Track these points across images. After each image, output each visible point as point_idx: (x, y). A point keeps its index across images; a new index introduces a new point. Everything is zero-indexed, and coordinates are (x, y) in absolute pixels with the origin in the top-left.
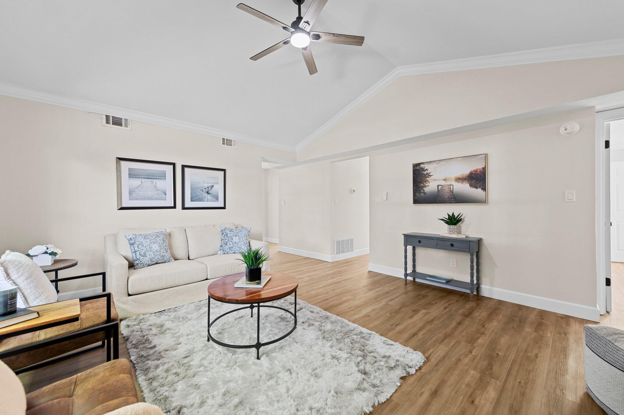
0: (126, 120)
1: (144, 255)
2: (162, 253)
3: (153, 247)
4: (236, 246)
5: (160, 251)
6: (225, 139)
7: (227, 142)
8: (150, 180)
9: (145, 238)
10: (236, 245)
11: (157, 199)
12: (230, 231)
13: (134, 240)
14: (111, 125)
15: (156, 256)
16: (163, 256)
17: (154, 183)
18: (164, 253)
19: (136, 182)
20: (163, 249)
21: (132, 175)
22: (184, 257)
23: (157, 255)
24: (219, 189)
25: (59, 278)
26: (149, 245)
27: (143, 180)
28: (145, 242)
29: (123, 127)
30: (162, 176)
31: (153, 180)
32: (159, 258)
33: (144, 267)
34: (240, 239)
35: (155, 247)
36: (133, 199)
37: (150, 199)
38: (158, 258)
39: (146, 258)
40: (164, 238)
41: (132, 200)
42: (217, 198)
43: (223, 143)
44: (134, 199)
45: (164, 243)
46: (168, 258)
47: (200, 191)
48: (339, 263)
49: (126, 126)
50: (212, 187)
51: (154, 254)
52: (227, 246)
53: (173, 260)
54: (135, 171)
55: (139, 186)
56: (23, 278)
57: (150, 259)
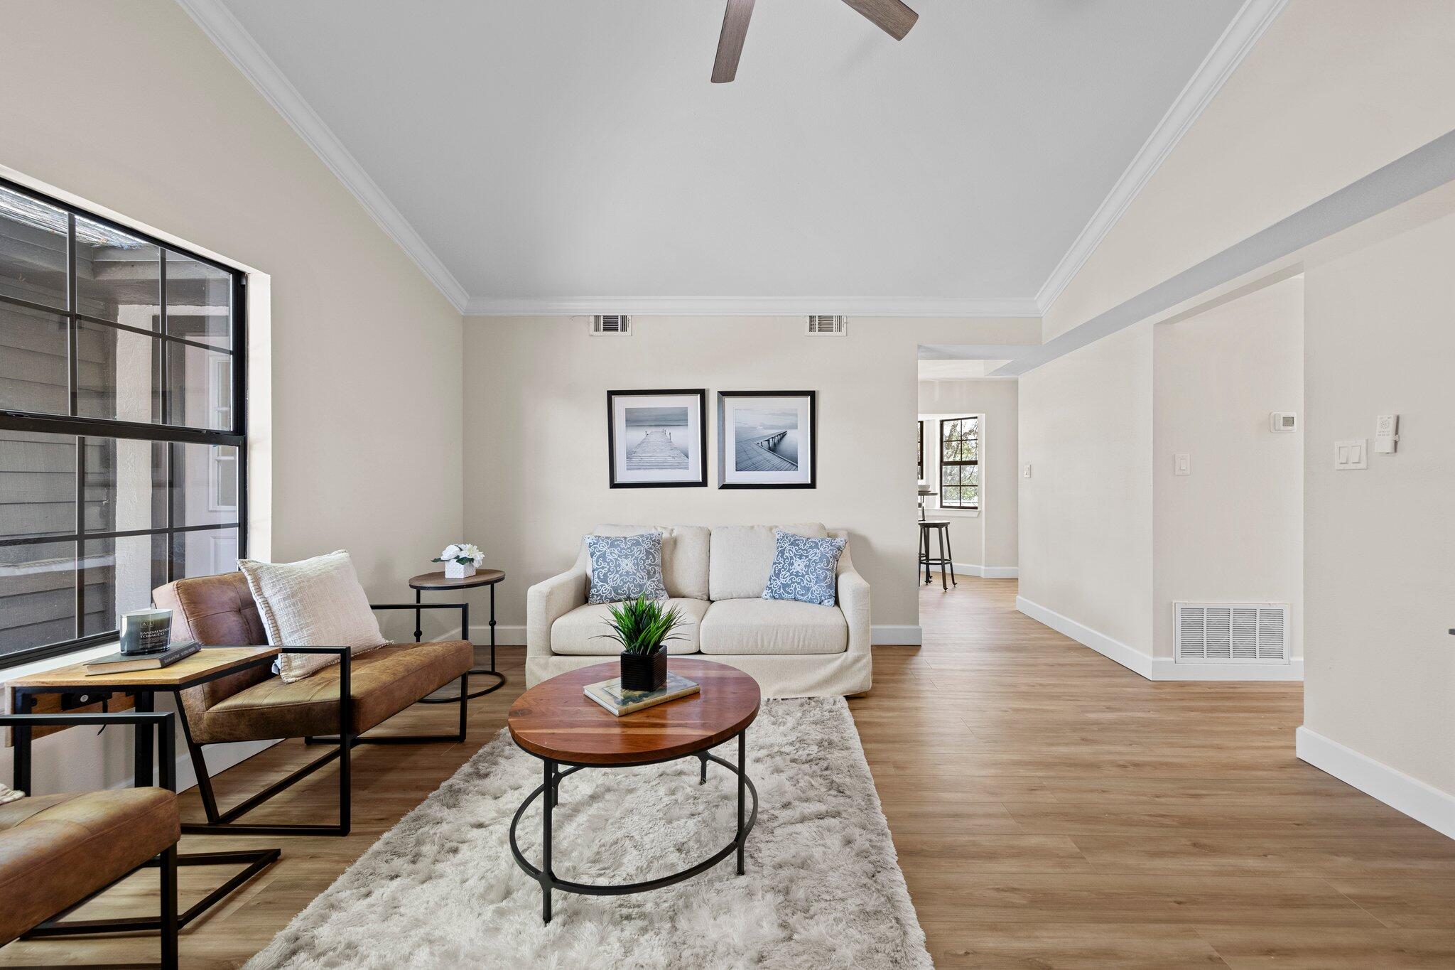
0: (624, 318)
1: (605, 580)
2: (638, 579)
3: (623, 565)
4: (796, 582)
5: (635, 574)
6: (814, 317)
7: (821, 323)
8: (660, 429)
9: (612, 545)
10: (797, 579)
11: (672, 467)
12: (792, 544)
13: (594, 548)
14: (602, 333)
15: (626, 583)
16: (641, 586)
17: (668, 434)
18: (643, 578)
19: (638, 435)
20: (642, 570)
21: (634, 420)
22: (696, 594)
23: (628, 581)
24: (798, 440)
25: (423, 602)
26: (616, 560)
27: (649, 430)
28: (611, 553)
29: (619, 333)
30: (679, 419)
31: (665, 428)
32: (632, 588)
33: (603, 603)
34: (809, 566)
35: (627, 565)
36: (632, 467)
37: (660, 466)
38: (629, 588)
39: (607, 586)
40: (651, 548)
41: (634, 469)
42: (793, 462)
43: (812, 329)
44: (635, 467)
45: (648, 558)
46: (651, 592)
47: (756, 447)
48: (1185, 690)
49: (624, 329)
50: (783, 435)
51: (622, 580)
52: (779, 579)
53: (666, 595)
54: (636, 414)
55: (642, 442)
56: (279, 597)
57: (613, 587)
